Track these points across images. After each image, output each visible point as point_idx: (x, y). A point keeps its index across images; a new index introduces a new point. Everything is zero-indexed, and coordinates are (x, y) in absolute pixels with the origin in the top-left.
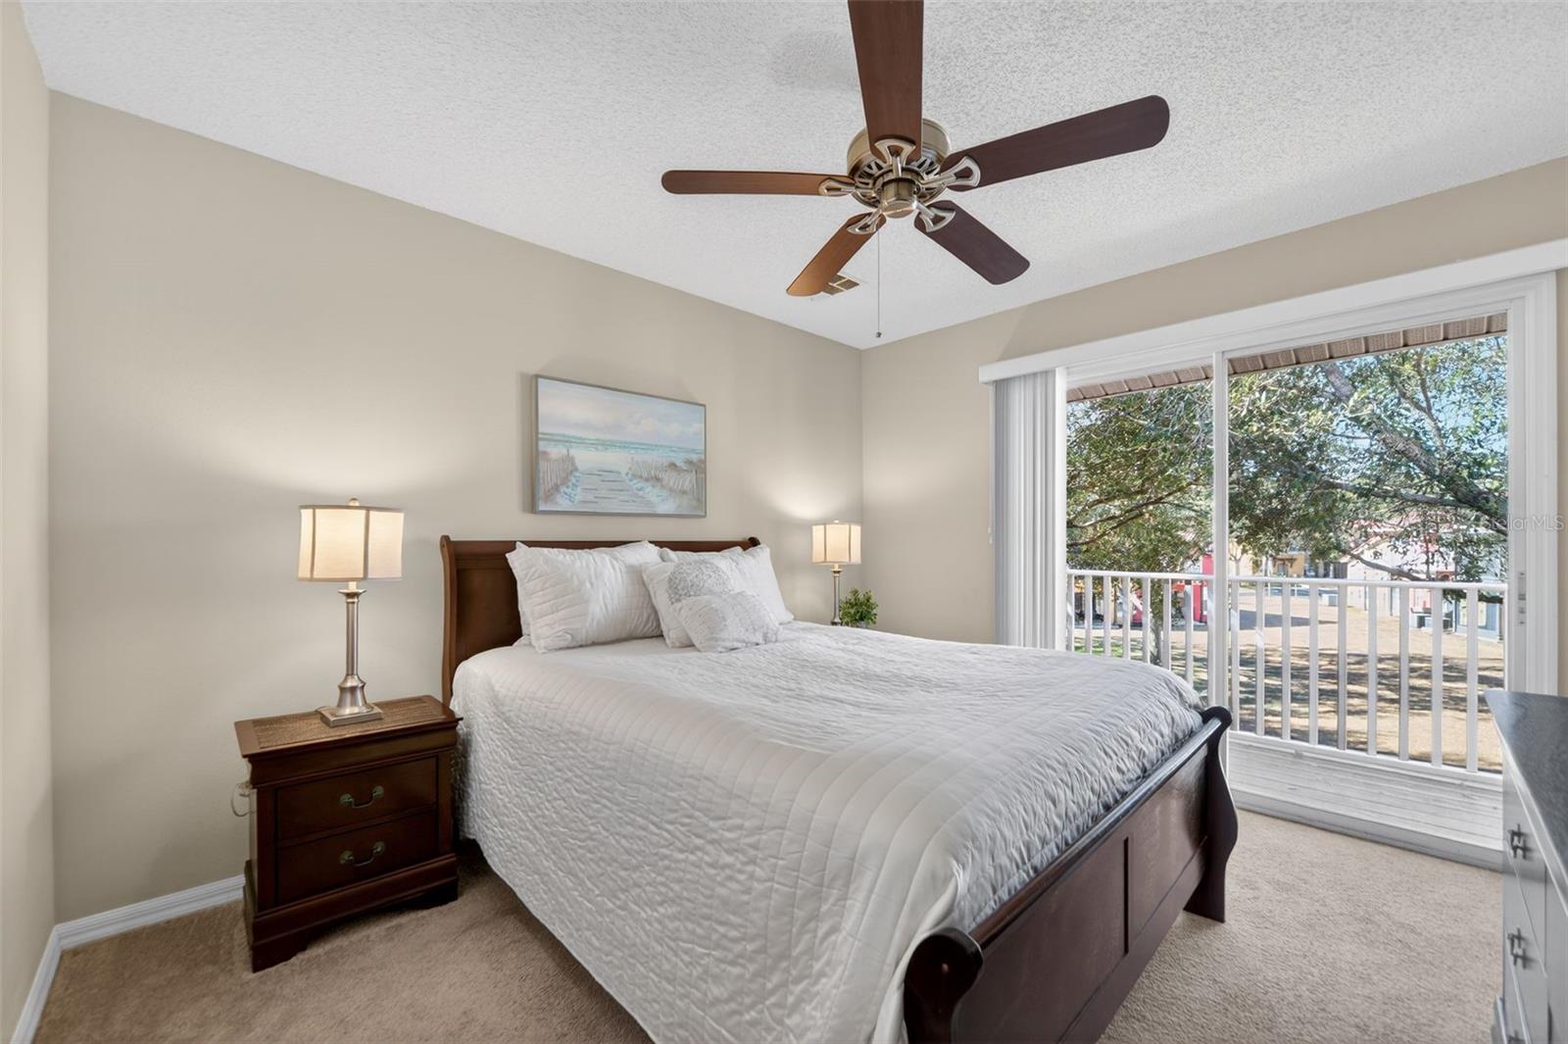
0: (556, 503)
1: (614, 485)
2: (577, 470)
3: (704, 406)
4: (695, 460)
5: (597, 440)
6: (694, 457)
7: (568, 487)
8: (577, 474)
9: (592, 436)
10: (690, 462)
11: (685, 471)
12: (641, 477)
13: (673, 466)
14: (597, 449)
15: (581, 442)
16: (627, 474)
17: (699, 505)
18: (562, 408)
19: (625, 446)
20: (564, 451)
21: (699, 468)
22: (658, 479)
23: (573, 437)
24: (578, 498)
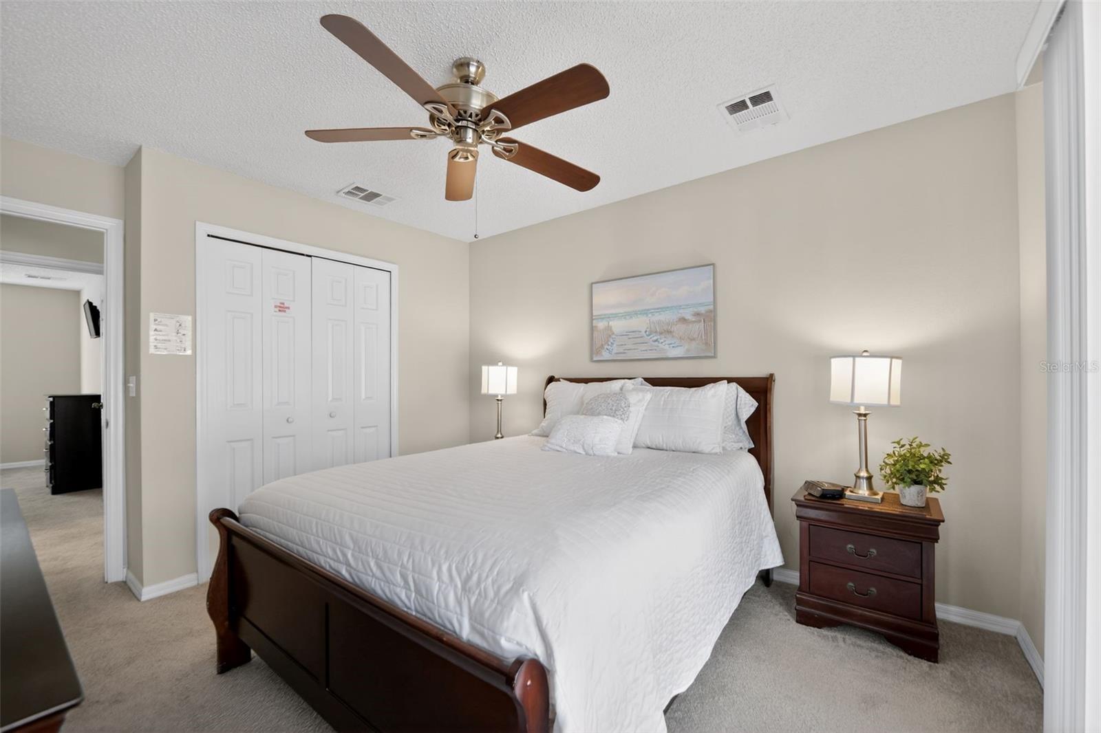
0: (602, 355)
1: (639, 340)
2: (613, 334)
3: (713, 264)
4: (703, 312)
5: (625, 313)
6: (702, 310)
7: (609, 345)
8: (614, 336)
9: (621, 310)
10: (697, 314)
11: (694, 322)
12: (656, 332)
13: (683, 320)
14: (625, 318)
15: (615, 316)
16: (646, 332)
17: (710, 350)
18: (607, 298)
19: (645, 312)
20: (606, 324)
21: (709, 318)
22: (669, 332)
23: (611, 314)
24: (615, 351)
